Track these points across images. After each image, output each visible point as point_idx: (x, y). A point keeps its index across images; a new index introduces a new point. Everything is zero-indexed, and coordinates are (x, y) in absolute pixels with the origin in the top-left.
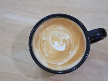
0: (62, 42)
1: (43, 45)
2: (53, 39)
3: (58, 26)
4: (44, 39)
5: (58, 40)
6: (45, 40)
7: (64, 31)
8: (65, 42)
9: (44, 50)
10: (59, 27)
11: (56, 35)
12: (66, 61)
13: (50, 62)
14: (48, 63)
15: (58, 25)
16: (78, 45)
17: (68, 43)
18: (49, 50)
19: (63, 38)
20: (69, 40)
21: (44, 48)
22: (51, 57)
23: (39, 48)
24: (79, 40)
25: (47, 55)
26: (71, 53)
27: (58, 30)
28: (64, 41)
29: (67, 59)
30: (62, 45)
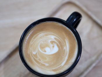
0: (51, 45)
1: (38, 58)
2: (42, 47)
3: (38, 35)
4: (34, 53)
5: (47, 46)
6: (37, 53)
7: (46, 35)
8: (54, 43)
9: (42, 62)
10: (40, 35)
11: (42, 43)
12: (66, 58)
13: (54, 69)
14: (54, 70)
15: (38, 33)
16: (66, 38)
17: (57, 42)
18: (46, 59)
19: (49, 41)
20: (55, 39)
21: (40, 60)
22: (52, 63)
23: (36, 63)
24: (64, 33)
25: (47, 65)
26: (65, 48)
27: (41, 37)
28: (52, 42)
29: (66, 55)
30: (53, 47)
